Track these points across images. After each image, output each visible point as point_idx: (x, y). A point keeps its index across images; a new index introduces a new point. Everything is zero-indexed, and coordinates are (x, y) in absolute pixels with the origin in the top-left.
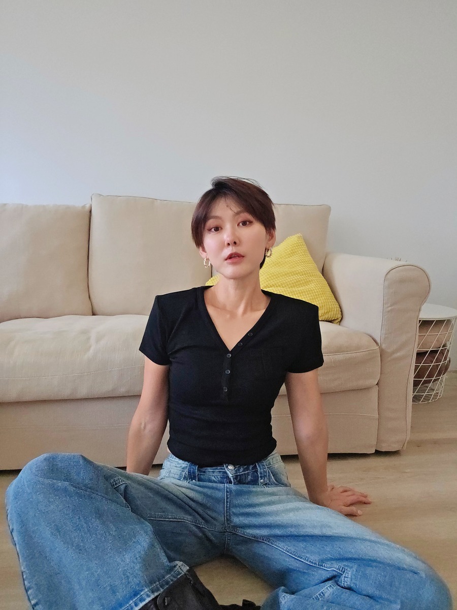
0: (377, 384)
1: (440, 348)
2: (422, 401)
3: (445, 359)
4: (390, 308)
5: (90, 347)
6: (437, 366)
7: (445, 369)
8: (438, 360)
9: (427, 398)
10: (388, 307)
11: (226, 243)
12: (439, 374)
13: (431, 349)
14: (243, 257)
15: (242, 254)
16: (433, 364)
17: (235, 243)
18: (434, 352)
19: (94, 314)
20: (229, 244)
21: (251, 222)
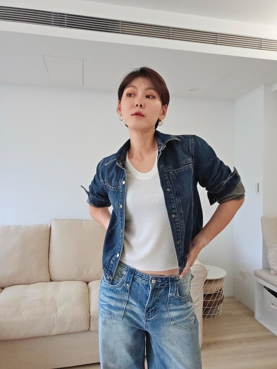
1: (218, 292)
2: (212, 318)
3: (221, 296)
6: (217, 300)
7: (221, 301)
8: (218, 298)
9: (214, 316)
11: (135, 105)
12: (218, 304)
14: (144, 116)
15: (144, 114)
16: (215, 300)
17: (141, 106)
18: (215, 294)
19: (51, 280)
20: (137, 105)
21: (154, 97)
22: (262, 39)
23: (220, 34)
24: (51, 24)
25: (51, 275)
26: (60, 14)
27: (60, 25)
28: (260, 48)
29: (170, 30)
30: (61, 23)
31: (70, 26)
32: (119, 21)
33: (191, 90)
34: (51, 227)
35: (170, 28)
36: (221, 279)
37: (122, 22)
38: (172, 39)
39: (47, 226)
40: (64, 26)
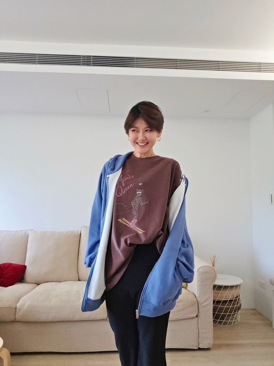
0: (197, 316)
1: (233, 298)
2: (228, 325)
3: (238, 304)
4: (200, 284)
5: (80, 299)
6: (233, 307)
8: (234, 305)
10: (199, 283)
12: (235, 311)
13: (229, 299)
16: (231, 306)
18: (231, 301)
19: (79, 280)
22: (261, 63)
23: (221, 62)
24: (80, 65)
25: (79, 275)
26: (87, 56)
27: (87, 65)
28: (260, 71)
29: (177, 62)
30: (88, 63)
31: (94, 65)
32: (134, 58)
33: (205, 111)
34: (81, 234)
35: (177, 60)
36: (237, 286)
37: (136, 58)
38: (179, 68)
39: (78, 232)
40: (90, 65)
